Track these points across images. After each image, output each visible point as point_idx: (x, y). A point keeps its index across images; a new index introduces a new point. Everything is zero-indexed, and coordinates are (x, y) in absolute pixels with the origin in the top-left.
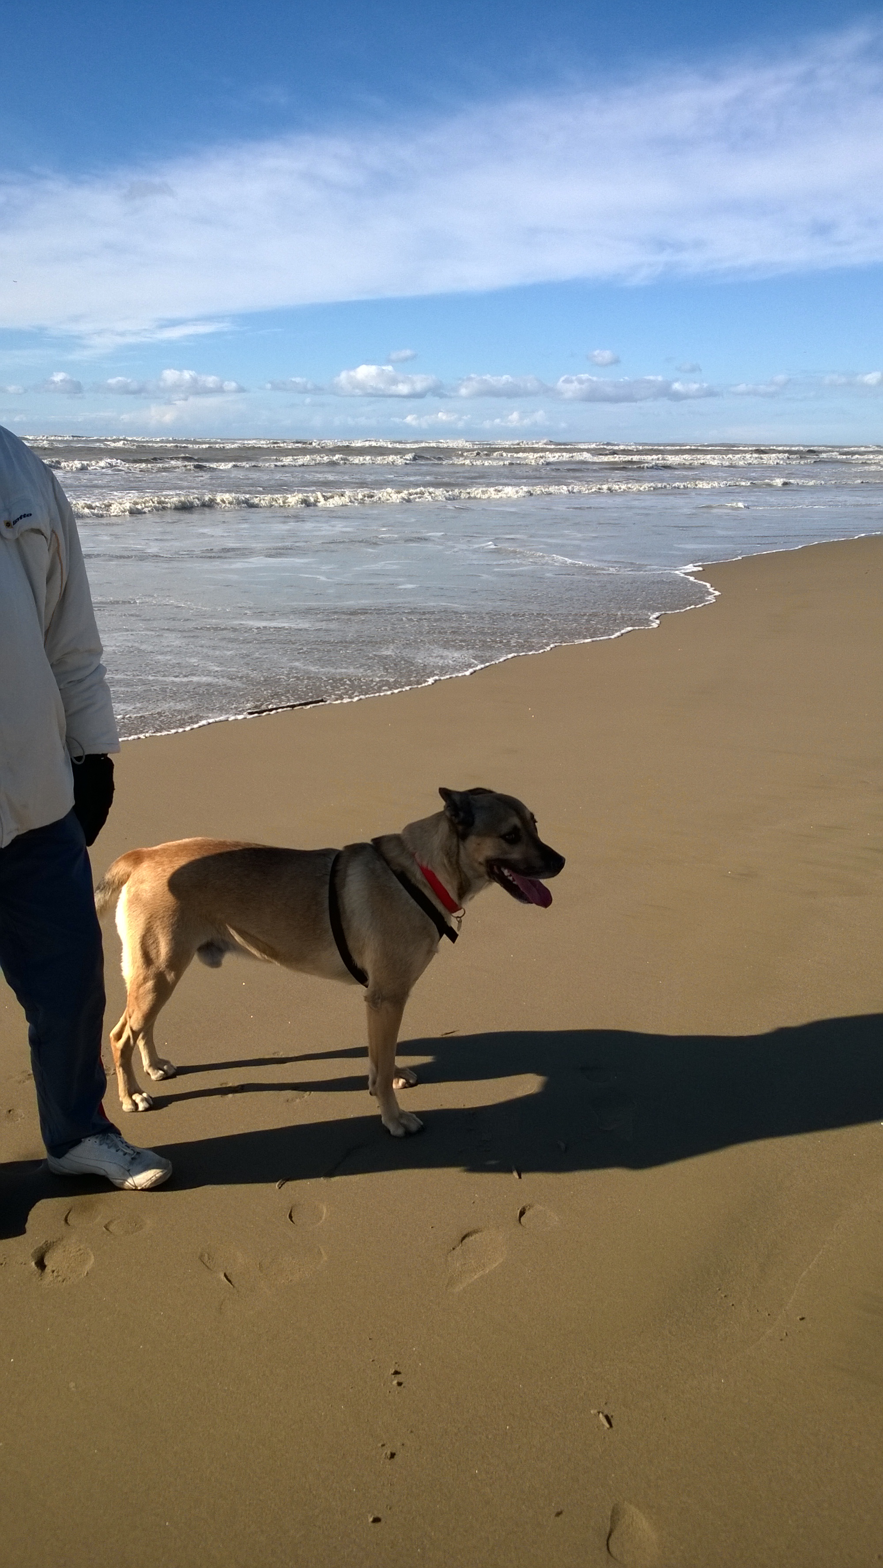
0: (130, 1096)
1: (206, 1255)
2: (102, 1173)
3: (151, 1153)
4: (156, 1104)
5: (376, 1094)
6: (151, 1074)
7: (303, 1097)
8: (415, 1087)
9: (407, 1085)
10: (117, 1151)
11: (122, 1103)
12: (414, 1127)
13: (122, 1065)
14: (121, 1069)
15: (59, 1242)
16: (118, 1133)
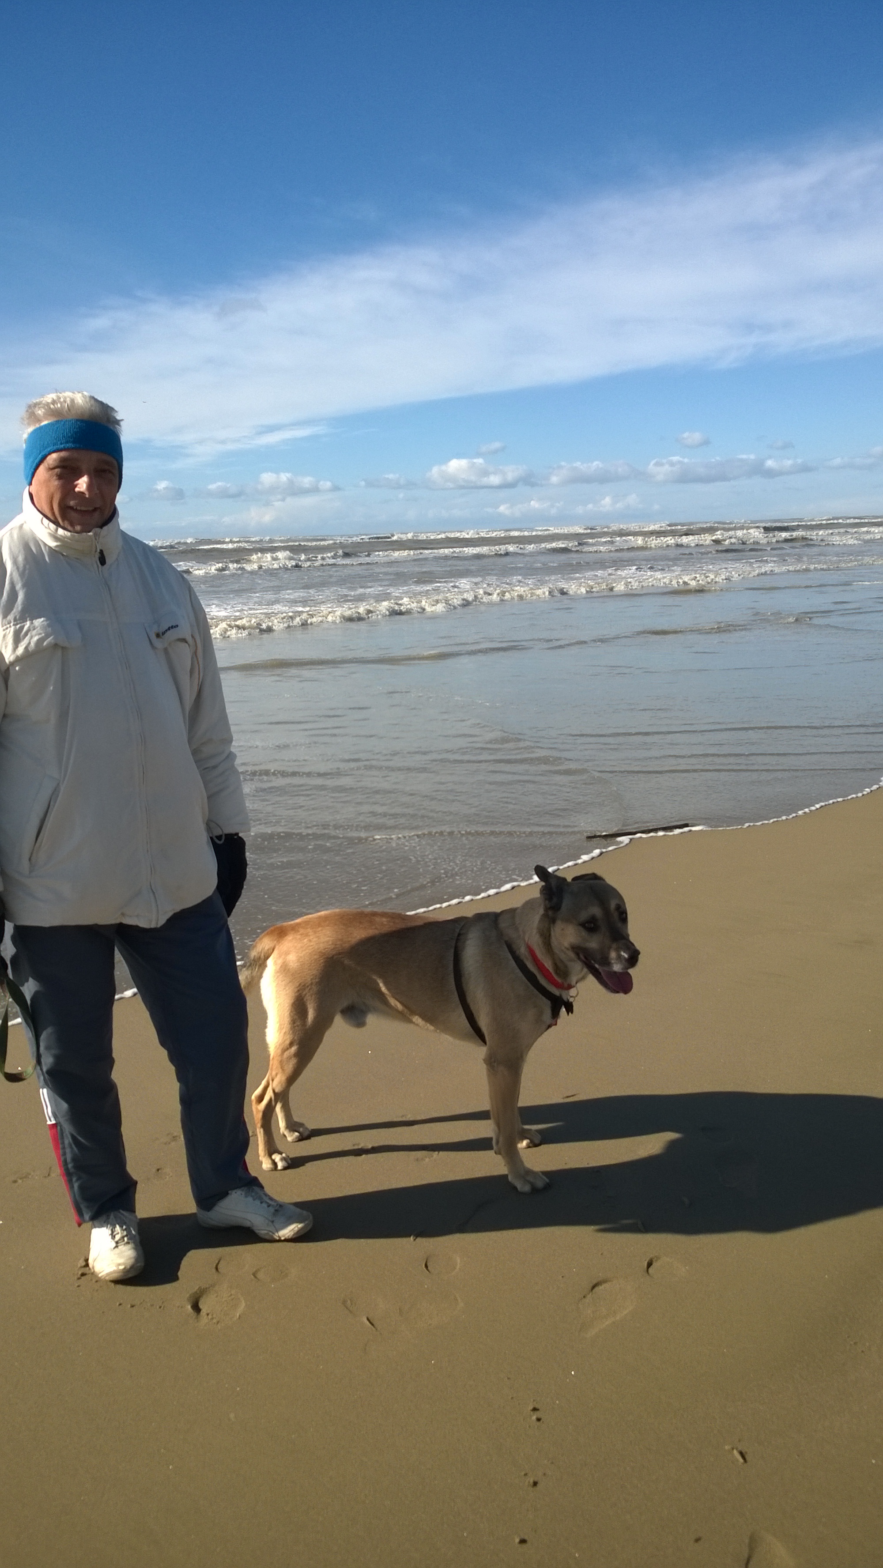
0: (270, 1155)
1: (349, 1301)
2: (248, 1224)
3: (292, 1207)
4: (294, 1163)
5: (500, 1154)
6: (287, 1135)
7: (432, 1156)
8: (540, 1147)
9: (531, 1145)
10: (261, 1203)
11: (262, 1162)
12: (540, 1184)
13: (263, 1126)
14: (262, 1130)
15: (211, 1288)
16: (262, 1187)
